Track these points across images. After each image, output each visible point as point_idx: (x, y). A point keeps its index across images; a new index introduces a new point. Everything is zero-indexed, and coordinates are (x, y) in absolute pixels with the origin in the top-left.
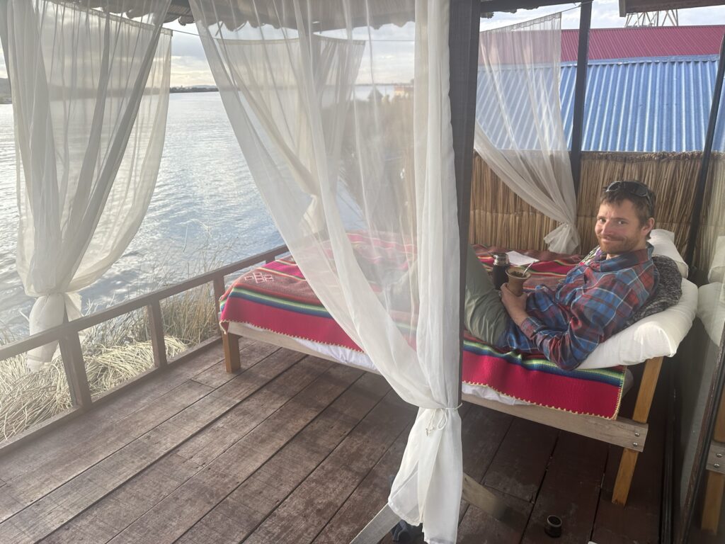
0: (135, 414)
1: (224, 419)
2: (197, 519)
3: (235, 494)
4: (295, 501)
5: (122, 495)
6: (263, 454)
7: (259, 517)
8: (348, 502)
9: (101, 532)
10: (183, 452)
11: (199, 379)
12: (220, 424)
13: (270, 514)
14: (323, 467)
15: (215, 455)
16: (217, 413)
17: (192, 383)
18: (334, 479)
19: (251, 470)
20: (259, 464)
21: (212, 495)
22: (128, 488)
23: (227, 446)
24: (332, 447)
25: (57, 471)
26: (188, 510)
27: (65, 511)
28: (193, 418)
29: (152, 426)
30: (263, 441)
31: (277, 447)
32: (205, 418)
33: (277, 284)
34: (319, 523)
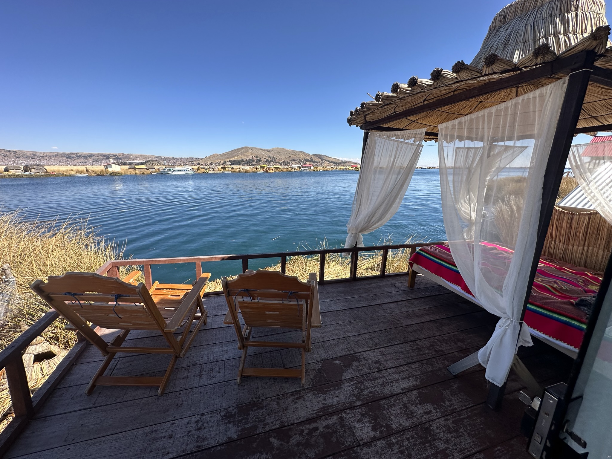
0: (369, 287)
1: (402, 302)
2: (384, 328)
3: (401, 328)
4: (426, 342)
5: (360, 310)
6: (416, 320)
7: (409, 340)
8: (451, 354)
9: (351, 317)
10: (383, 306)
11: (396, 285)
12: (400, 303)
13: (414, 341)
14: (443, 337)
15: (396, 312)
16: (400, 299)
17: (393, 285)
18: (447, 343)
19: (410, 323)
20: (413, 323)
21: (392, 324)
22: (363, 308)
23: (401, 311)
24: (450, 332)
25: (342, 295)
26: (381, 324)
27: (342, 306)
28: (391, 297)
29: (375, 294)
30: (417, 316)
31: (423, 321)
32: (395, 299)
33: (439, 254)
34: (435, 354)
